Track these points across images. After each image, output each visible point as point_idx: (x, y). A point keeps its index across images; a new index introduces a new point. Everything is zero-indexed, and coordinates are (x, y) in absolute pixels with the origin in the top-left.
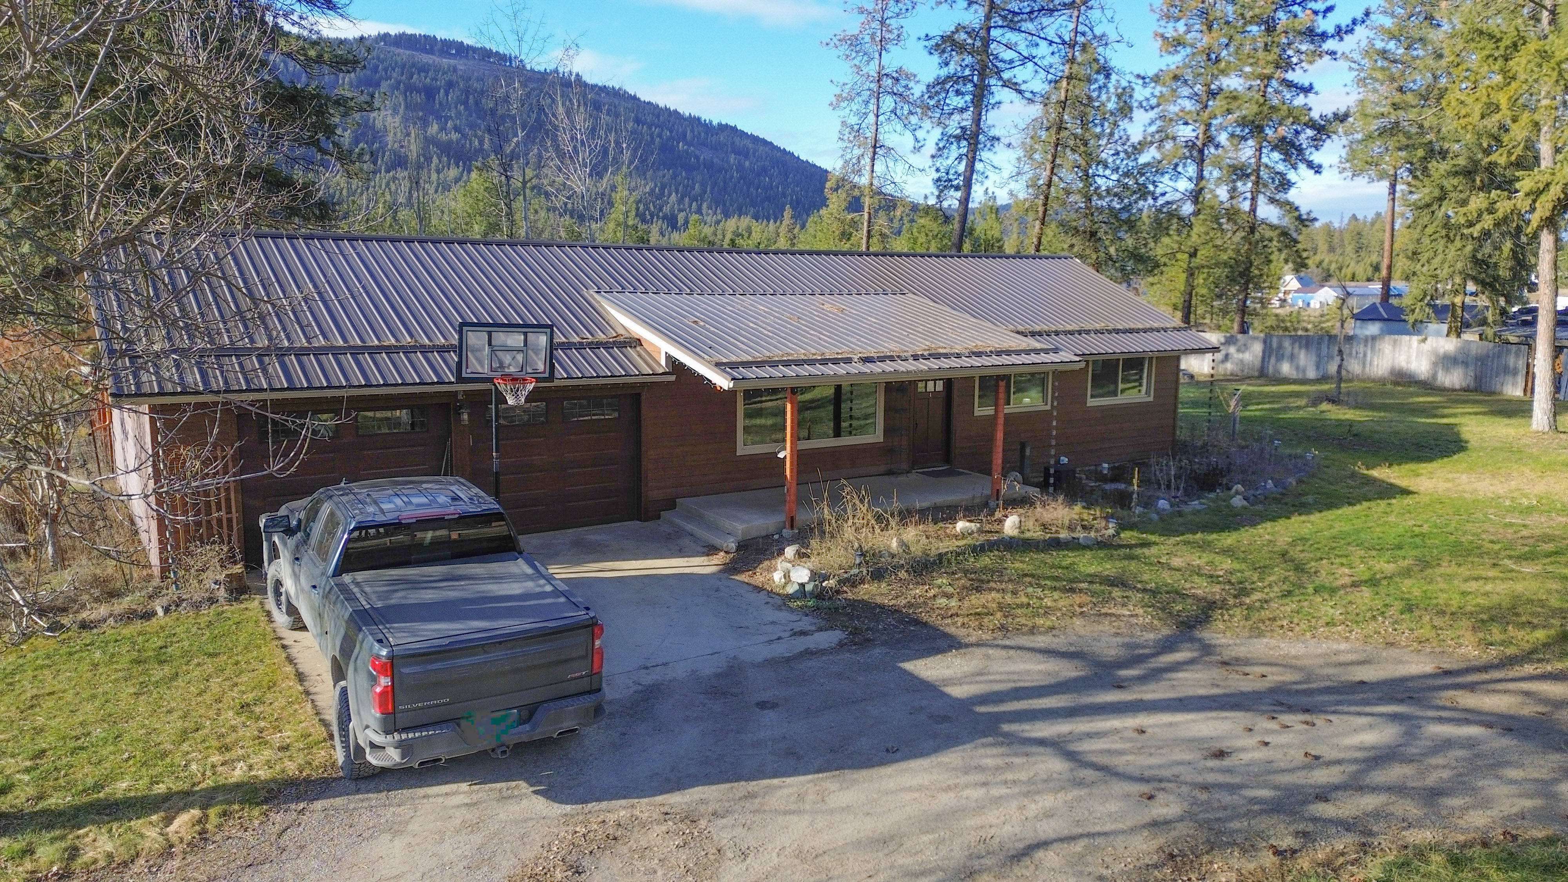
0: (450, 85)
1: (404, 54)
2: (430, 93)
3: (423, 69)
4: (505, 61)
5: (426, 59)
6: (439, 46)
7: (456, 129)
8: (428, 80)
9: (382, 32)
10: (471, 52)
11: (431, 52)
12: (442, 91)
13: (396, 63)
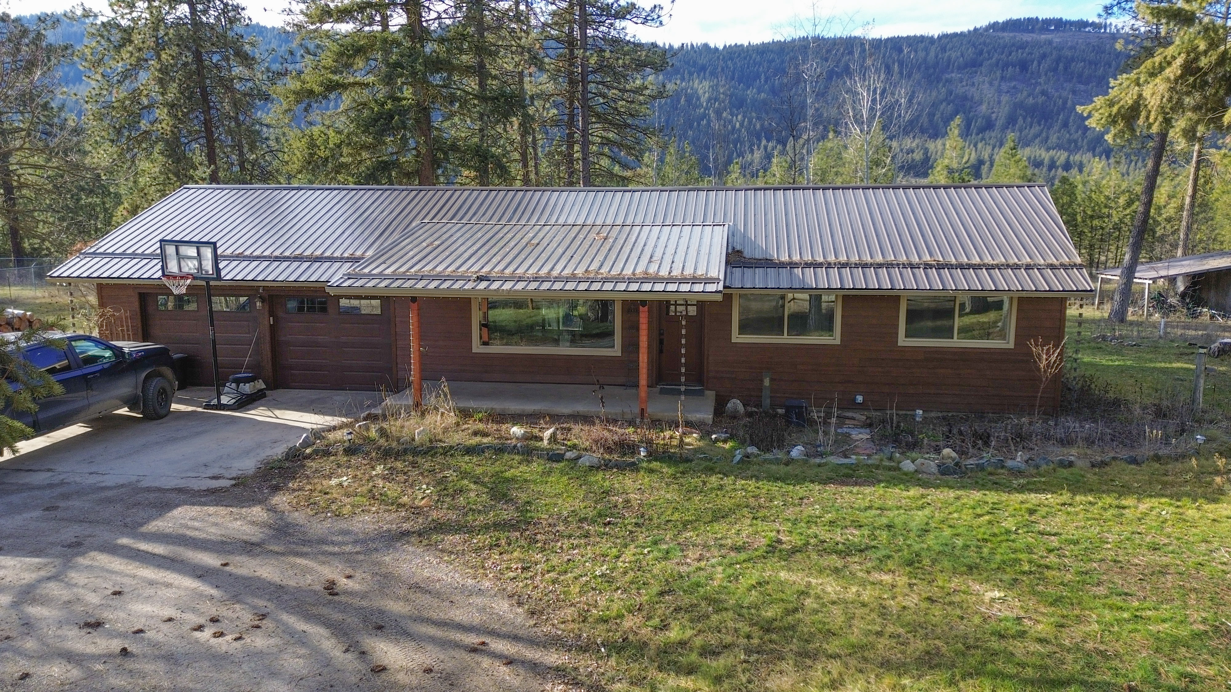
0: (1044, 56)
1: (1007, 36)
2: (1024, 66)
3: (1022, 46)
4: (1100, 28)
5: (1027, 37)
6: (1040, 25)
7: (1043, 93)
8: (1025, 55)
9: (992, 22)
10: (1068, 26)
11: (1032, 31)
12: (1035, 63)
13: (999, 44)
